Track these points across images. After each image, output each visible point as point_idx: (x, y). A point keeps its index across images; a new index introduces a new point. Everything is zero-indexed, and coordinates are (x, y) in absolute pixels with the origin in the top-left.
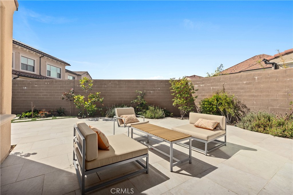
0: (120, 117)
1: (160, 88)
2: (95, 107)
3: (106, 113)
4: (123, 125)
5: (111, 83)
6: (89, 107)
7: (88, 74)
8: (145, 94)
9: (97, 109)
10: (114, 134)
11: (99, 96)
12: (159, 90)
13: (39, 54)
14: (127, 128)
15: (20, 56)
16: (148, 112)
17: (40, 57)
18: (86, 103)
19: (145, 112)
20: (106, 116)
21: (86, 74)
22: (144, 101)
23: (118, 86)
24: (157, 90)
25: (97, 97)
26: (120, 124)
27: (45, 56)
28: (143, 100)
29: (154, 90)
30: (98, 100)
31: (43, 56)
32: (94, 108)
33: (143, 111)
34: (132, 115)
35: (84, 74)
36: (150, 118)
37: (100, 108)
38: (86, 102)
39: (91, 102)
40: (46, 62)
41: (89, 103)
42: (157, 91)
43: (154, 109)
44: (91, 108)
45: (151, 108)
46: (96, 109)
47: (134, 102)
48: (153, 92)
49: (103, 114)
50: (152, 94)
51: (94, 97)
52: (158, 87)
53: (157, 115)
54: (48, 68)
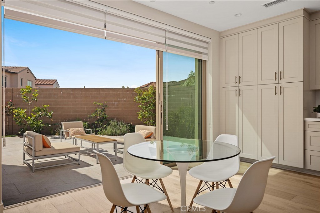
0: (66, 130)
1: (126, 99)
2: (42, 123)
3: (56, 130)
4: (69, 137)
5: (63, 93)
6: (33, 123)
7: (29, 71)
8: (106, 106)
9: (44, 125)
10: (61, 142)
11: (46, 110)
12: (125, 101)
14: (72, 140)
16: (109, 127)
18: (30, 119)
19: (106, 128)
20: (56, 134)
21: (26, 71)
22: (105, 114)
23: (72, 96)
24: (122, 100)
25: (44, 111)
26: (67, 137)
28: (103, 113)
29: (119, 101)
30: (46, 115)
32: (40, 124)
33: (103, 127)
34: (80, 128)
35: (22, 71)
36: (110, 135)
37: (48, 124)
38: (29, 117)
39: (36, 117)
41: (33, 118)
42: (122, 102)
43: (116, 124)
44: (36, 125)
45: (113, 123)
46: (42, 125)
47: (92, 117)
48: (117, 104)
49: (52, 132)
50: (116, 106)
51: (40, 111)
52: (123, 98)
53: (118, 132)
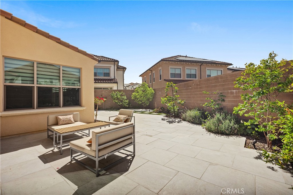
5: (194, 85)
13: (198, 64)
15: (186, 69)
17: (200, 66)
27: (203, 64)
31: (202, 64)
40: (205, 68)
54: (208, 73)
